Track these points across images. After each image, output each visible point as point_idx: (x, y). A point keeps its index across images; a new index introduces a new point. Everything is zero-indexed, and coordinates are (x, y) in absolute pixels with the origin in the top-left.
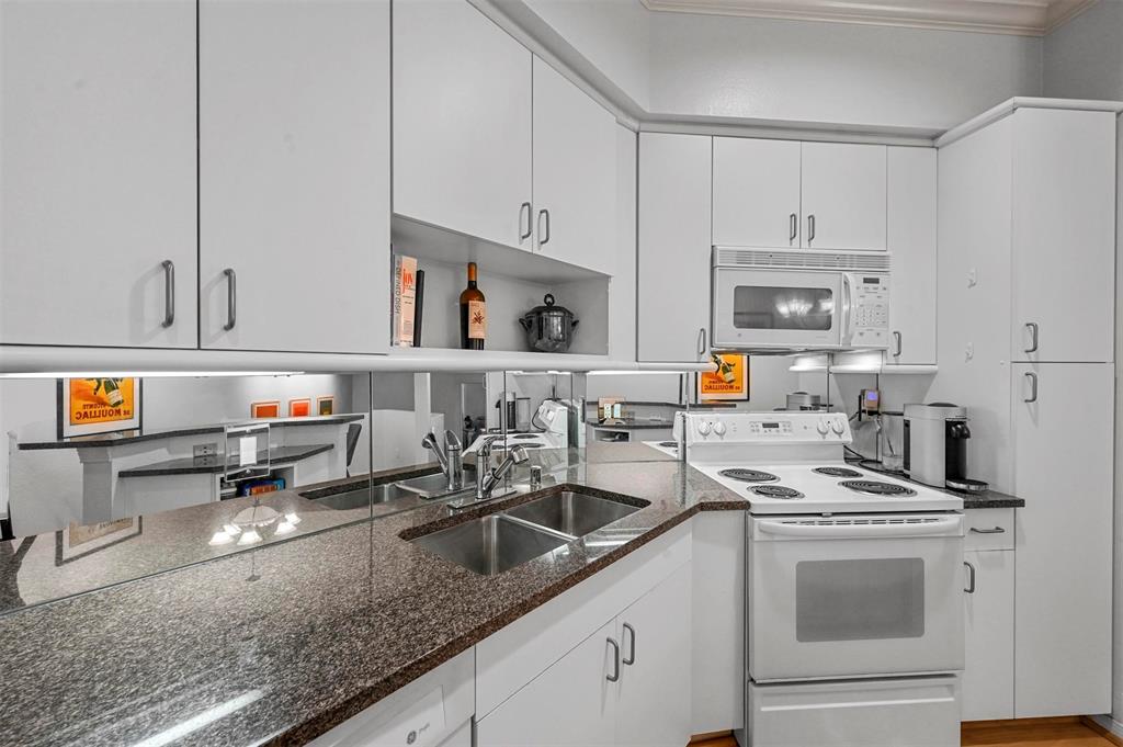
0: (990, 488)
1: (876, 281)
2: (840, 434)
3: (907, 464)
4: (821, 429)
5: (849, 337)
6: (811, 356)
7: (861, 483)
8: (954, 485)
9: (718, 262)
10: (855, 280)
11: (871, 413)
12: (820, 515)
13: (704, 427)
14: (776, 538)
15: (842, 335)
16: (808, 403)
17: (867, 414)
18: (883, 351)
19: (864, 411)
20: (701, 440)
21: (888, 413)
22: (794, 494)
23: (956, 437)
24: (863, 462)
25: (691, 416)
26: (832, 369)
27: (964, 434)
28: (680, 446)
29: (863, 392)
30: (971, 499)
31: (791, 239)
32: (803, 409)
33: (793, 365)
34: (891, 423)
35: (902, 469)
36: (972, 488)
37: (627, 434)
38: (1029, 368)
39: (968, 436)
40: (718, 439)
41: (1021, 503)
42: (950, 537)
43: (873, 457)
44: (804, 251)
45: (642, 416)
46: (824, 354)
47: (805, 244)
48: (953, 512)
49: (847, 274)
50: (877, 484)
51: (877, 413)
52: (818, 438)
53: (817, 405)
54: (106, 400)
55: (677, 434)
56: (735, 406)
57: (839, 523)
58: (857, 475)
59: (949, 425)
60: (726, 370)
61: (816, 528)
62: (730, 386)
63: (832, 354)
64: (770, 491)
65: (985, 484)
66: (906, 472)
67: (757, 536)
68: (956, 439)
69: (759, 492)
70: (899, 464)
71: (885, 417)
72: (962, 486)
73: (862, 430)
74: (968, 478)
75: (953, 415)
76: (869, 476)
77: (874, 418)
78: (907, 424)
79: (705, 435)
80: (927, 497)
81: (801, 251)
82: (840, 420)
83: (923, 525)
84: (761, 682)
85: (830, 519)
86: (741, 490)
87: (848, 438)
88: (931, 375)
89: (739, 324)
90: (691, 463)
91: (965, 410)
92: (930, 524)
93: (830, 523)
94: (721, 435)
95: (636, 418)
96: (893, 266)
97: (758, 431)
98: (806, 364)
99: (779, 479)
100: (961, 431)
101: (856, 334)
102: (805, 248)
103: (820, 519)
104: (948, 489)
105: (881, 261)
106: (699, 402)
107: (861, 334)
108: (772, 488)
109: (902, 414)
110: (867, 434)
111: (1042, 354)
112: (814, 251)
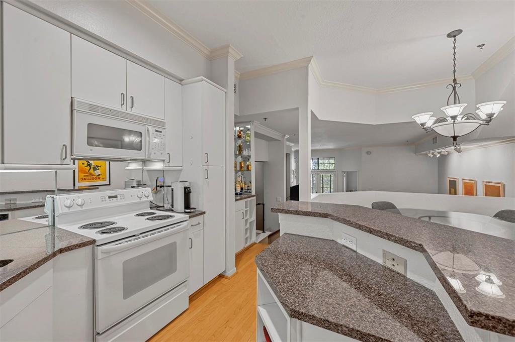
0: (197, 209)
1: (161, 132)
2: (147, 197)
3: (172, 206)
4: (139, 196)
5: (150, 154)
6: (136, 162)
7: (156, 217)
8: (187, 211)
9: (75, 107)
10: (152, 130)
11: (161, 187)
12: (134, 236)
13: (68, 203)
14: (111, 254)
15: (147, 154)
16: (135, 184)
17: (159, 187)
18: (164, 161)
19: (158, 186)
20: (66, 210)
21: (166, 186)
22: (122, 229)
23: (187, 193)
24: (158, 208)
25: (58, 197)
26: (144, 168)
27: (190, 192)
28: (50, 217)
29: (158, 178)
30: (191, 214)
31: (122, 105)
32: (132, 187)
33: (128, 166)
34: (168, 190)
35: (171, 208)
36: (192, 210)
37: (7, 215)
38: (206, 168)
39: (191, 192)
40: (79, 208)
41: (204, 213)
42: (185, 230)
43: (162, 205)
44: (128, 112)
45: (21, 201)
46: (141, 161)
47: (129, 109)
48: (186, 221)
49: (149, 127)
50: (161, 216)
51: (163, 186)
52: (138, 200)
53: (139, 185)
54: (94, 174)
55: (48, 210)
56: (98, 188)
57: (143, 237)
58: (154, 214)
59: (185, 189)
60: (95, 169)
61: (133, 242)
62: (98, 177)
63: (144, 162)
64: (109, 231)
65: (195, 208)
66: (172, 209)
67: (100, 256)
68: (188, 194)
69: (103, 233)
70: (169, 206)
71: (165, 188)
72: (189, 211)
73: (158, 194)
74: (191, 207)
75: (186, 185)
76: (159, 213)
77: (162, 188)
78: (172, 190)
79: (69, 207)
80: (178, 217)
81: (126, 112)
82: (148, 191)
83: (176, 228)
84: (102, 332)
85: (139, 236)
86: (92, 234)
87: (151, 198)
88: (181, 170)
89: (90, 144)
90: (58, 226)
91: (190, 183)
92: (178, 227)
93: (140, 238)
94: (81, 206)
95: (17, 202)
96: (167, 126)
97: (106, 200)
98: (133, 166)
99: (117, 223)
100: (189, 190)
101: (153, 153)
102: (129, 111)
103: (135, 237)
104: (185, 212)
105: (162, 124)
106: (76, 188)
107: (155, 153)
108: (110, 229)
109: (171, 186)
110: (160, 196)
111: (210, 163)
112: (133, 113)
